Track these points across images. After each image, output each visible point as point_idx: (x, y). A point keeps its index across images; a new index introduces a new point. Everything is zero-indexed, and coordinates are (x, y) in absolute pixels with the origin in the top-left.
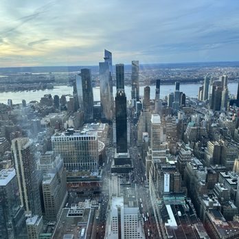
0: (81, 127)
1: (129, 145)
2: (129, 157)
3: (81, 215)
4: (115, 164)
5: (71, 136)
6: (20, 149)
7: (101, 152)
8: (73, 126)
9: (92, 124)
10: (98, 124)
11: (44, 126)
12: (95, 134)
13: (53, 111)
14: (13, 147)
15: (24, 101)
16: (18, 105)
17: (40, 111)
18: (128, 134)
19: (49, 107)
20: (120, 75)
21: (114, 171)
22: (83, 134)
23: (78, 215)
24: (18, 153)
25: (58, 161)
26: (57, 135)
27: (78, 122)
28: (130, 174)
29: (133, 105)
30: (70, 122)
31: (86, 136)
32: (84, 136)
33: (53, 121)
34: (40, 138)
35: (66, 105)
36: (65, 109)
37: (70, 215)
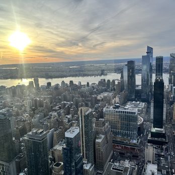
0: (124, 103)
1: (164, 122)
2: (164, 132)
3: (122, 171)
4: (151, 137)
5: (117, 110)
6: (83, 115)
7: (140, 125)
8: (119, 102)
9: (134, 102)
10: (138, 102)
11: (99, 100)
12: (136, 110)
13: (106, 91)
14: (79, 112)
15: (88, 83)
16: (84, 85)
17: (97, 90)
18: (164, 113)
19: (103, 88)
20: (159, 65)
21: (149, 141)
22: (126, 109)
23: (119, 170)
24: (82, 117)
25: (107, 127)
26: (107, 108)
27: (123, 99)
28: (164, 147)
29: (170, 90)
30: (117, 100)
31: (128, 111)
32: (126, 111)
33: (105, 97)
34: (96, 109)
35: (115, 87)
36: (114, 90)
37: (113, 169)
